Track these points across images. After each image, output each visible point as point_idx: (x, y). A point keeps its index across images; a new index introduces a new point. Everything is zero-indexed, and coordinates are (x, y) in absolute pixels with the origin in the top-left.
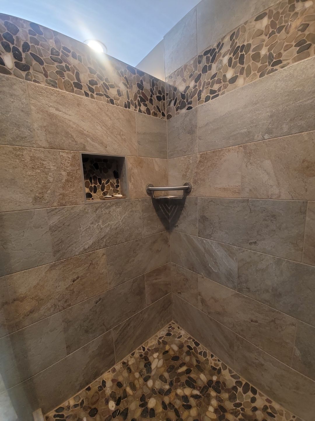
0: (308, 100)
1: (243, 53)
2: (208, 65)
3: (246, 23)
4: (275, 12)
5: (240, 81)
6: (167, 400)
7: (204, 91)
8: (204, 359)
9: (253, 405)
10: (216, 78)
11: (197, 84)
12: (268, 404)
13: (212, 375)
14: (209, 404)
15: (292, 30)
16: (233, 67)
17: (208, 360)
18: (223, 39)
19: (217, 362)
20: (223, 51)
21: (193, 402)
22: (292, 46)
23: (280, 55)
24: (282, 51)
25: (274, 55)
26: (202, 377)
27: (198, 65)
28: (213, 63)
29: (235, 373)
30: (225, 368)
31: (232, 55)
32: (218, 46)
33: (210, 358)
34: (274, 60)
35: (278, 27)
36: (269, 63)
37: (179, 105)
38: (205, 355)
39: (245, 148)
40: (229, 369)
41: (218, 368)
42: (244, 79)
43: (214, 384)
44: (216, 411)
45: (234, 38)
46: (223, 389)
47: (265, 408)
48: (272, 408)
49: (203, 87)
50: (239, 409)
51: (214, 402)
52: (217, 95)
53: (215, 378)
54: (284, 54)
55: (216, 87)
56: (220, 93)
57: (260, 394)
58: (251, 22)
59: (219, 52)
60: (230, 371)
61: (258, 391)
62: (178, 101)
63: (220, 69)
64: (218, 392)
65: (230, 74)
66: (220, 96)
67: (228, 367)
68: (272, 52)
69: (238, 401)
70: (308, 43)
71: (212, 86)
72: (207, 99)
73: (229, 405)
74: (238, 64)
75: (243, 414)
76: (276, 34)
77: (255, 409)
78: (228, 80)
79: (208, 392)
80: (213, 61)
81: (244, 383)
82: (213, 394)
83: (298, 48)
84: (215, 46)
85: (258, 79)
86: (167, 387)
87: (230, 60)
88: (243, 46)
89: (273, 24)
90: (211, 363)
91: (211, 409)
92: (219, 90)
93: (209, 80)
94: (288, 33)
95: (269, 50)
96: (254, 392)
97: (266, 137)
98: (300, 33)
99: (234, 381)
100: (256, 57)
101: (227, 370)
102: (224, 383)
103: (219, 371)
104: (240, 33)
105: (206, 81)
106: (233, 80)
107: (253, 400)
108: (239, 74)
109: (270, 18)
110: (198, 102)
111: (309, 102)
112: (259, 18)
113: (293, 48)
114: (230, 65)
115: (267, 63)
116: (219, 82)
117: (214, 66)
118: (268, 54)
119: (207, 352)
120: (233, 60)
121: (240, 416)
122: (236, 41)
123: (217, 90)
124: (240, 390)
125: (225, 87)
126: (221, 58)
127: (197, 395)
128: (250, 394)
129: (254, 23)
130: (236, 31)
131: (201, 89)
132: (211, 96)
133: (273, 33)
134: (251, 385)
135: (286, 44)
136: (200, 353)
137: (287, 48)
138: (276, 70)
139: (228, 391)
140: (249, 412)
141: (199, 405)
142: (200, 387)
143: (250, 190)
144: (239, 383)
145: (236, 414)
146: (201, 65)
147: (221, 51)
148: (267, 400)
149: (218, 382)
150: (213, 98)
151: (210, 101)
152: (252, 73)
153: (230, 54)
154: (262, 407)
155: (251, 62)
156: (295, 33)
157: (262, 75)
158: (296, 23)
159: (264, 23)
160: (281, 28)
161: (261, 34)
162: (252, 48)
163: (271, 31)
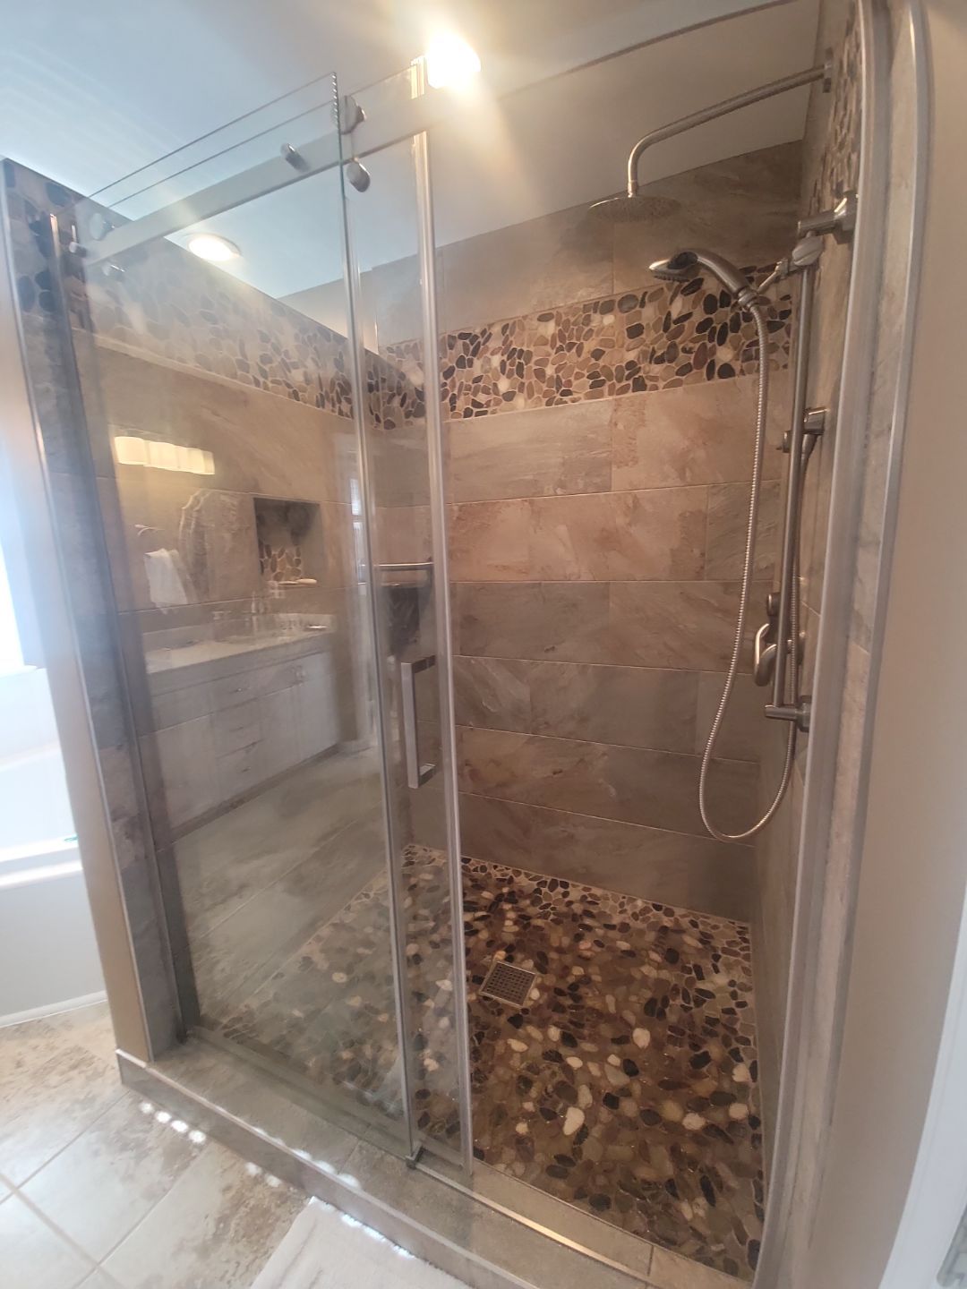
0: (603, 452)
1: (522, 361)
2: (467, 358)
3: (525, 317)
4: (564, 318)
5: (520, 401)
6: (436, 937)
7: (462, 397)
8: (483, 874)
9: (567, 900)
10: (481, 384)
11: (448, 382)
12: (586, 893)
13: (500, 888)
14: (504, 919)
15: (585, 354)
16: (508, 377)
17: (490, 874)
18: (491, 326)
19: (506, 871)
20: (492, 344)
22: (583, 375)
23: (569, 383)
24: (572, 378)
25: (563, 380)
26: (486, 894)
27: (449, 351)
28: (475, 356)
29: (534, 874)
30: (518, 873)
31: (505, 358)
32: (484, 332)
33: (493, 871)
34: (563, 388)
35: (568, 342)
36: (558, 391)
37: (410, 409)
38: (483, 869)
39: (531, 503)
40: (525, 873)
41: (507, 877)
42: (525, 400)
43: (506, 896)
44: (516, 923)
45: (508, 333)
46: (520, 897)
47: (584, 897)
48: (591, 895)
49: (460, 391)
50: (549, 909)
51: (511, 915)
52: (485, 413)
53: (505, 890)
54: (575, 383)
55: (482, 398)
56: (490, 410)
57: (573, 886)
58: (531, 319)
59: (484, 344)
60: (527, 875)
61: (570, 882)
62: (408, 401)
63: (486, 372)
64: (515, 902)
65: (504, 385)
66: (489, 415)
67: (523, 871)
68: (560, 374)
69: (544, 902)
70: (603, 378)
71: (475, 394)
72: (468, 413)
73: (534, 911)
74: (516, 376)
75: (554, 914)
76: (565, 352)
77: (570, 903)
78: (501, 394)
79: (500, 907)
80: (475, 353)
81: (549, 881)
82: (507, 906)
83: (591, 381)
84: (478, 331)
85: (544, 407)
86: (432, 924)
87: (503, 364)
88: (522, 351)
89: (561, 336)
90: (496, 875)
91: (509, 923)
92: (488, 404)
93: (470, 383)
94: (579, 356)
95: (557, 370)
96: (565, 885)
97: (559, 491)
98: (593, 361)
99: (535, 883)
100: (540, 374)
101: (523, 876)
102: (521, 891)
103: (511, 880)
104: (517, 330)
105: (465, 383)
106: (509, 396)
107: (565, 895)
108: (517, 390)
109: (558, 324)
110: (451, 413)
111: (605, 455)
112: (544, 318)
113: (585, 378)
114: (503, 371)
115: (554, 389)
116: (486, 391)
117: (477, 363)
118: (555, 376)
119: (487, 864)
120: (508, 367)
121: (552, 917)
122: (511, 339)
123: (483, 403)
124: (544, 890)
125: (498, 403)
126: (488, 355)
127: (483, 916)
128: (560, 890)
129: (536, 323)
130: (511, 322)
131: (456, 392)
132: (475, 410)
133: (561, 348)
134: (559, 880)
135: (577, 370)
136: (475, 870)
137: (579, 376)
138: (566, 402)
139: (529, 896)
140: (562, 908)
141: (489, 926)
142: (485, 907)
143: (542, 569)
144: (543, 884)
145: (545, 916)
146: (453, 351)
147: (487, 344)
148: (585, 889)
149: (511, 893)
150: (478, 414)
151: (473, 418)
152: (536, 395)
153: (502, 355)
154: (580, 898)
155: (534, 379)
156: (588, 359)
157: (548, 404)
158: (590, 346)
159: (550, 328)
160: (571, 346)
161: (546, 344)
162: (535, 359)
163: (559, 344)
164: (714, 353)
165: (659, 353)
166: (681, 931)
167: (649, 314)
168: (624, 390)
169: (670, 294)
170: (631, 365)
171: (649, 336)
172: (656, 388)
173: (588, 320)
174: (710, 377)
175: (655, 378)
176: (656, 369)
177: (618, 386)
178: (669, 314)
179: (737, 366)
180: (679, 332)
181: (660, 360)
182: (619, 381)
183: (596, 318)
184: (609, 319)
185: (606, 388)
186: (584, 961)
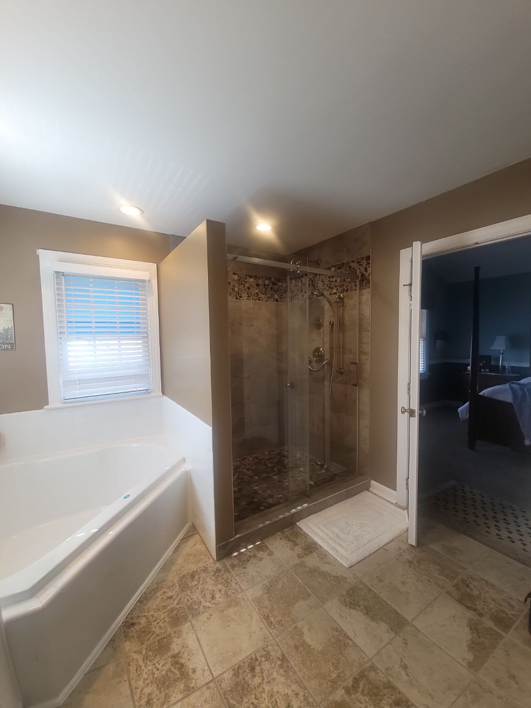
14: (244, 472)
21: (241, 476)
23: (241, 294)
51: (244, 470)
54: (243, 295)
70: (250, 295)
73: (248, 467)
77: (253, 461)
82: (240, 470)
83: (247, 295)
91: (247, 472)
95: (238, 290)
98: (248, 290)
99: (238, 462)
100: (233, 289)
109: (238, 277)
111: (251, 316)
112: (234, 274)
115: (237, 295)
128: (246, 460)
135: (243, 291)
137: (244, 293)
138: (241, 300)
155: (231, 291)
156: (246, 289)
157: (236, 299)
158: (247, 285)
159: (236, 277)
160: (242, 284)
161: (235, 281)
162: (232, 285)
163: (238, 282)
164: (274, 295)
165: (263, 292)
166: (281, 453)
167: (260, 282)
168: (256, 299)
169: (265, 279)
170: (257, 293)
171: (261, 287)
172: (262, 301)
173: (246, 278)
174: (274, 301)
175: (262, 298)
176: (263, 296)
177: (254, 298)
178: (265, 284)
179: (279, 299)
180: (267, 288)
181: (263, 294)
182: (254, 296)
183: (248, 278)
184: (251, 280)
185: (251, 298)
186: (274, 467)
